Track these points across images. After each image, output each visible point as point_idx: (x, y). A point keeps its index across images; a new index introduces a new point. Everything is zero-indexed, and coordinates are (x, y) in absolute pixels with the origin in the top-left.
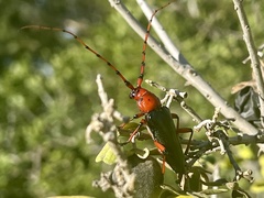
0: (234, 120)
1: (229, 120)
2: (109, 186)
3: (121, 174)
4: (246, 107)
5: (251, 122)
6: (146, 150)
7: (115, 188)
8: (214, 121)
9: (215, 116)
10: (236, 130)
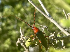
5: (68, 32)
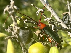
0: (60, 23)
1: (59, 22)
2: (10, 31)
3: (15, 27)
4: (65, 20)
6: (28, 25)
7: (12, 32)
8: (51, 18)
9: (51, 17)
10: (60, 26)
